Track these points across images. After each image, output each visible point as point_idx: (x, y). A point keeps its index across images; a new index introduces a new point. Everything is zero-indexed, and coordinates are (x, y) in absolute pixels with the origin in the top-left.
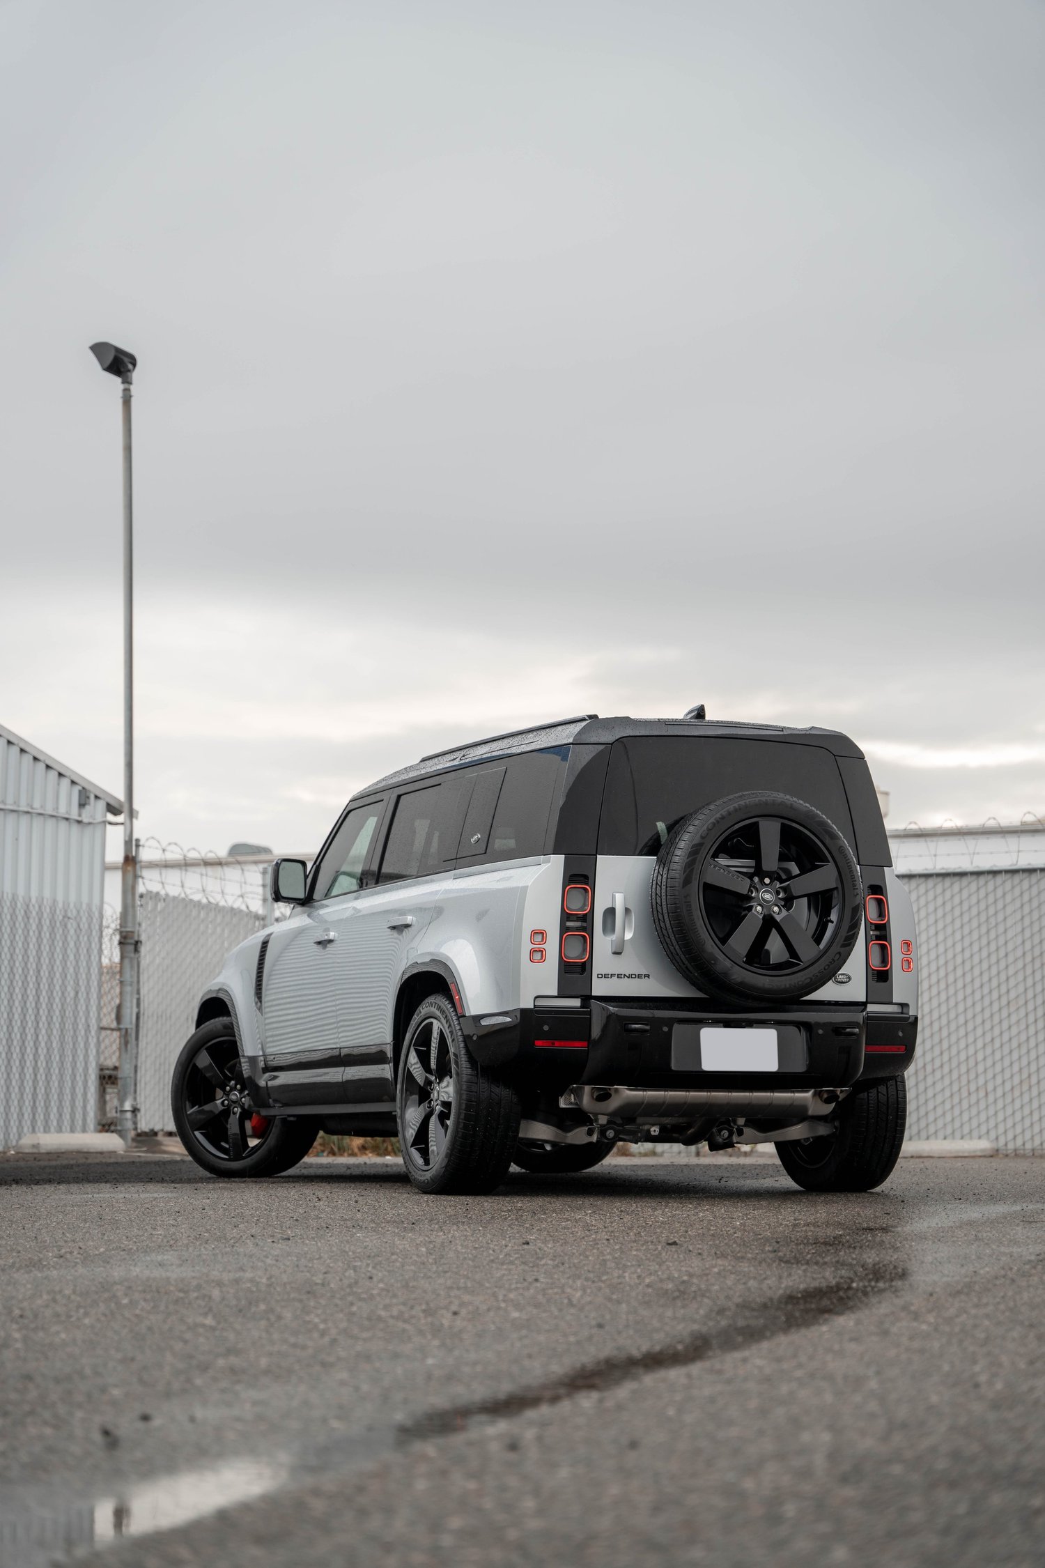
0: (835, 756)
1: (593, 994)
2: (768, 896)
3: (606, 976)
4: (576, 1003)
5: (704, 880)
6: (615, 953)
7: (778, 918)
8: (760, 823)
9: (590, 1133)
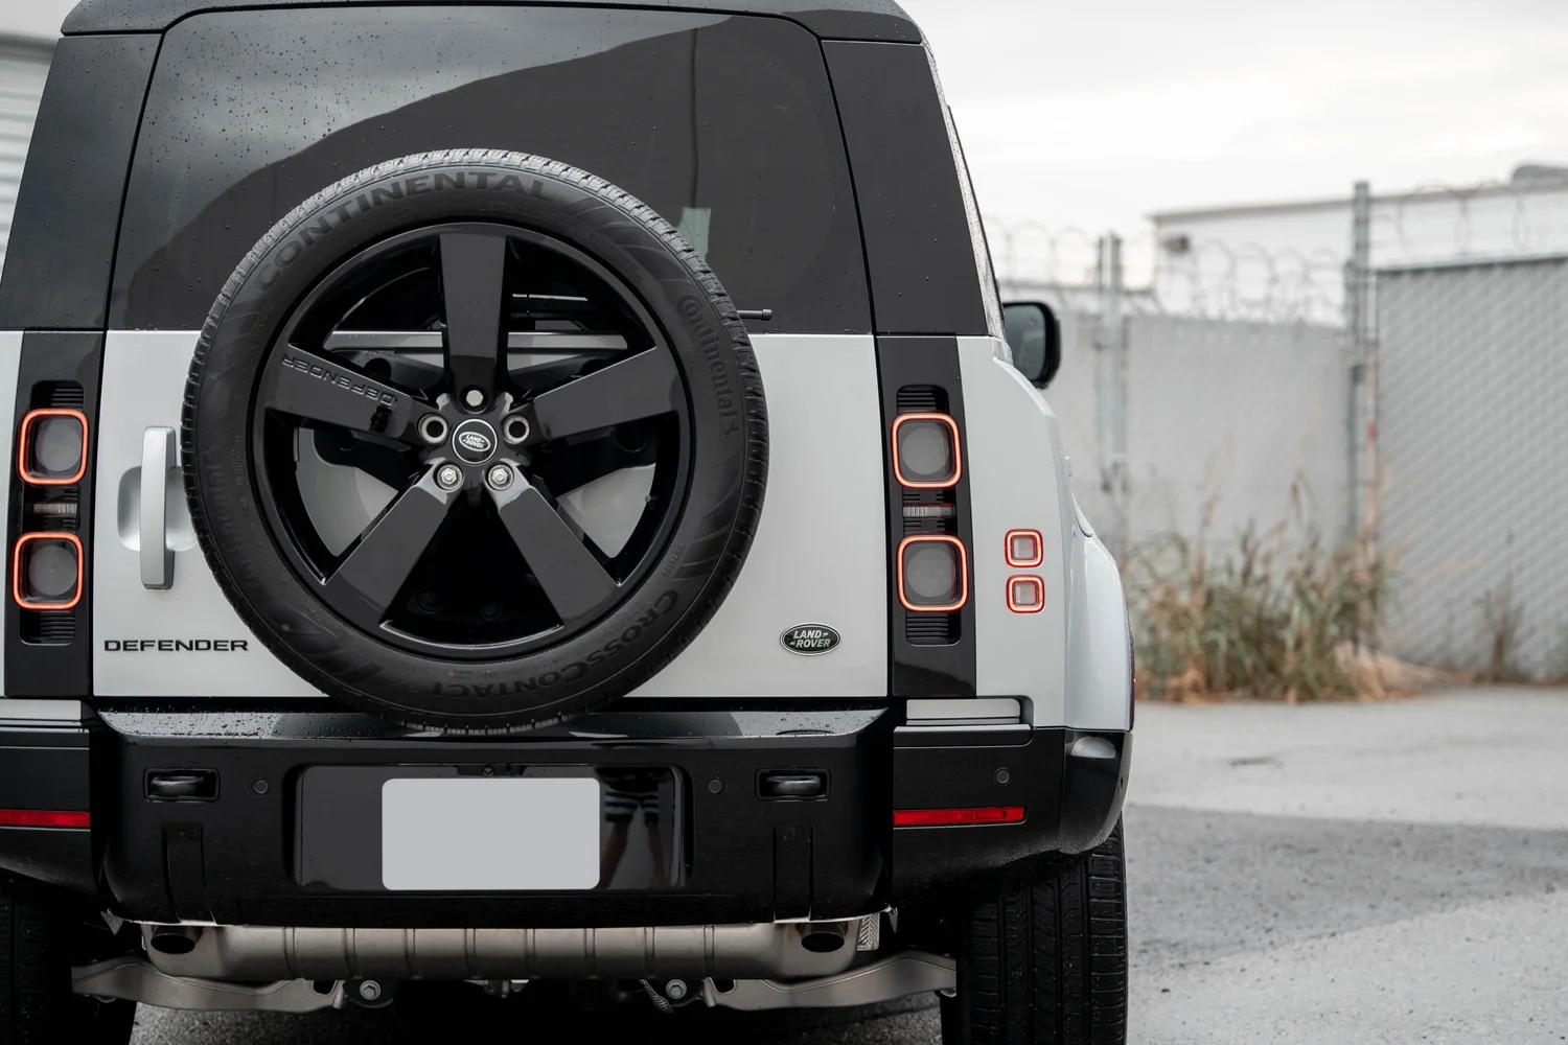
0: (820, 39)
1: (97, 693)
2: (474, 441)
3: (126, 646)
4: (67, 712)
5: (268, 404)
6: (148, 586)
7: (502, 498)
8: (443, 238)
9: (323, 987)
